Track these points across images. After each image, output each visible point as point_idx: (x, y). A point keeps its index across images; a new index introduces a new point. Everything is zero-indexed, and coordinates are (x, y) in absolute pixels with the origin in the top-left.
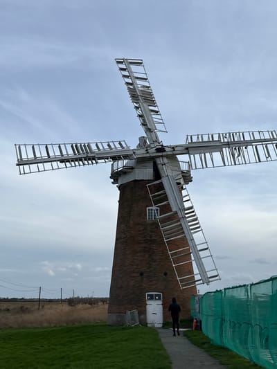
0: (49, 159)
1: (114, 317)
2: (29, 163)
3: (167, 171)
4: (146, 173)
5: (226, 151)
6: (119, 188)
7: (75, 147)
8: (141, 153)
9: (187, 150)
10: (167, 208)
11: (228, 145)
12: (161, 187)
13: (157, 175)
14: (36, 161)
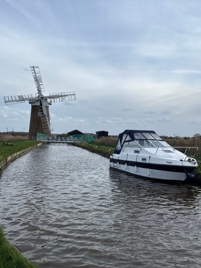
0: (13, 101)
1: (30, 138)
2: (7, 102)
3: (44, 104)
4: (38, 104)
5: (60, 98)
6: (32, 106)
7: (19, 97)
8: (37, 99)
9: (50, 97)
10: (43, 114)
11: (61, 96)
12: (42, 108)
13: (41, 105)
14: (9, 101)
